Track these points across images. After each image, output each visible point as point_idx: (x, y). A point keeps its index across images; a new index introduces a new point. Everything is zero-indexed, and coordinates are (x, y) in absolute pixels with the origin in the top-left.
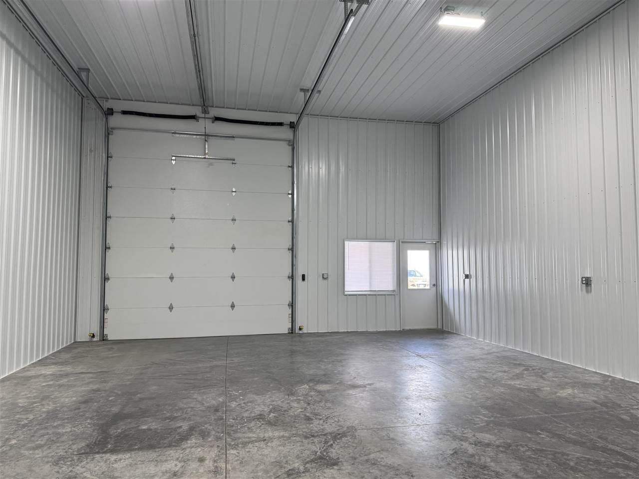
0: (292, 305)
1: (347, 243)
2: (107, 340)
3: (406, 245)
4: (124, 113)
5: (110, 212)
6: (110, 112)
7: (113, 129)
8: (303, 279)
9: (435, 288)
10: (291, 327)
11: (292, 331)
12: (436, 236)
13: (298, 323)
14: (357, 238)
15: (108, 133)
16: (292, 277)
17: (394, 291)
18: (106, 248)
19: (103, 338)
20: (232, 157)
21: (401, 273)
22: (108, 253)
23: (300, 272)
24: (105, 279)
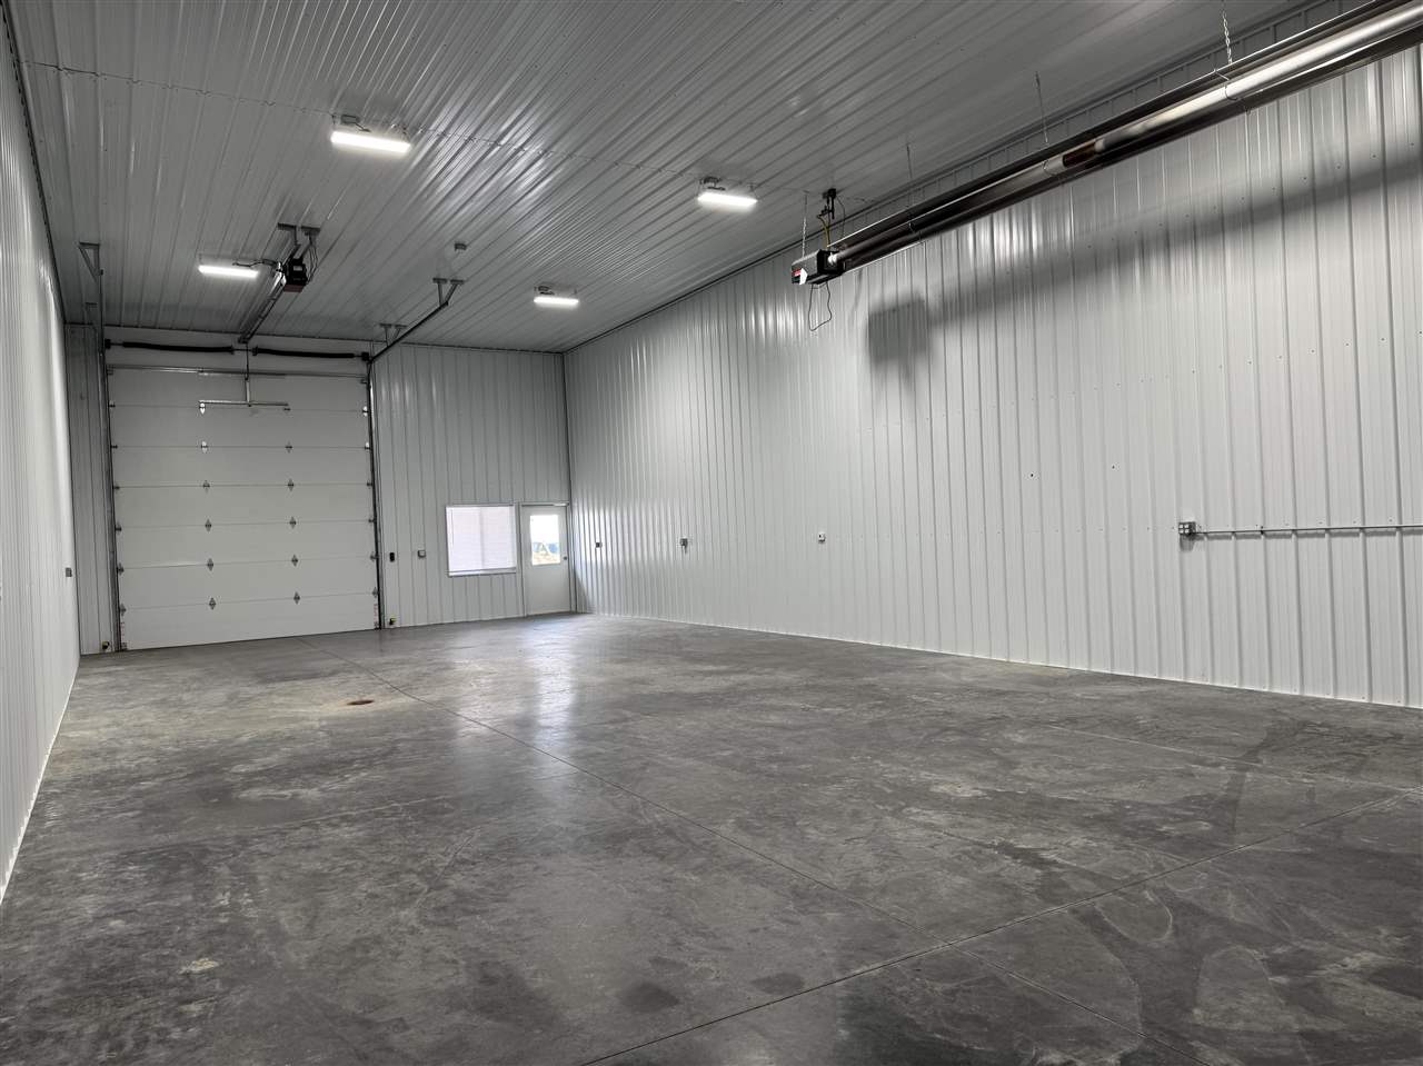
0: (379, 593)
1: (448, 509)
2: (125, 650)
3: (528, 509)
4: (127, 345)
5: (118, 480)
6: (108, 344)
7: (113, 367)
8: (392, 557)
9: (566, 563)
10: (378, 620)
11: (380, 626)
12: (565, 497)
13: (389, 614)
14: (463, 503)
15: (107, 371)
16: (377, 557)
17: (514, 568)
18: (114, 529)
19: (121, 649)
20: (283, 401)
21: (522, 546)
22: (119, 536)
23: (386, 550)
24: (118, 570)
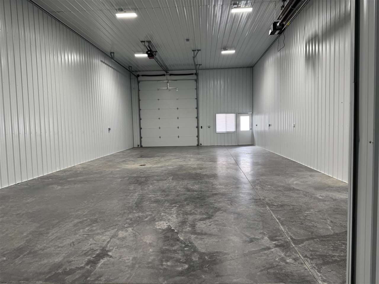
0: (198, 136)
1: (217, 115)
3: (240, 114)
4: (143, 76)
5: (141, 108)
6: (138, 76)
7: (140, 81)
8: (202, 128)
9: (251, 130)
10: (197, 143)
11: (198, 145)
12: (251, 111)
13: (200, 142)
14: (221, 113)
15: (138, 82)
16: (198, 127)
17: (235, 131)
18: (140, 119)
19: (141, 146)
21: (237, 125)
22: (141, 121)
23: (200, 126)
24: (141, 129)
